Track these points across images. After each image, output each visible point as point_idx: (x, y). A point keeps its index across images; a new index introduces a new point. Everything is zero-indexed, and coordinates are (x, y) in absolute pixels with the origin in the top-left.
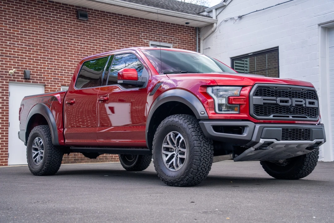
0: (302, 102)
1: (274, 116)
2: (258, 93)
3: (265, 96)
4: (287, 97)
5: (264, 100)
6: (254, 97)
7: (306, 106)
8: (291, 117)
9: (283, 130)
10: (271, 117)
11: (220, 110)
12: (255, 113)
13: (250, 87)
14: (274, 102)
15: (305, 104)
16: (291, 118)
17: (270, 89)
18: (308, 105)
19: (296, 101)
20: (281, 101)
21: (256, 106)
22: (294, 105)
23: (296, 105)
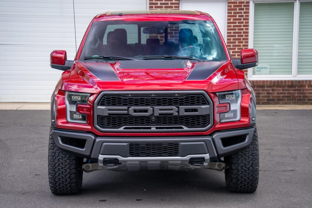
0: (172, 110)
1: (125, 128)
2: (105, 102)
3: (114, 105)
4: (147, 105)
5: (109, 110)
6: (99, 107)
7: (179, 114)
8: (155, 128)
9: (130, 145)
10: (122, 129)
11: (72, 118)
12: (101, 125)
13: (96, 94)
14: (126, 112)
15: (178, 112)
16: (153, 129)
17: (122, 97)
18: (183, 113)
19: (160, 110)
20: (135, 111)
21: (101, 116)
22: (156, 114)
23: (160, 114)
